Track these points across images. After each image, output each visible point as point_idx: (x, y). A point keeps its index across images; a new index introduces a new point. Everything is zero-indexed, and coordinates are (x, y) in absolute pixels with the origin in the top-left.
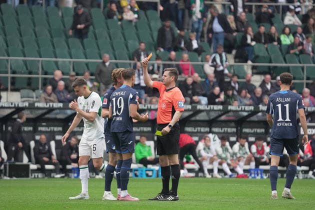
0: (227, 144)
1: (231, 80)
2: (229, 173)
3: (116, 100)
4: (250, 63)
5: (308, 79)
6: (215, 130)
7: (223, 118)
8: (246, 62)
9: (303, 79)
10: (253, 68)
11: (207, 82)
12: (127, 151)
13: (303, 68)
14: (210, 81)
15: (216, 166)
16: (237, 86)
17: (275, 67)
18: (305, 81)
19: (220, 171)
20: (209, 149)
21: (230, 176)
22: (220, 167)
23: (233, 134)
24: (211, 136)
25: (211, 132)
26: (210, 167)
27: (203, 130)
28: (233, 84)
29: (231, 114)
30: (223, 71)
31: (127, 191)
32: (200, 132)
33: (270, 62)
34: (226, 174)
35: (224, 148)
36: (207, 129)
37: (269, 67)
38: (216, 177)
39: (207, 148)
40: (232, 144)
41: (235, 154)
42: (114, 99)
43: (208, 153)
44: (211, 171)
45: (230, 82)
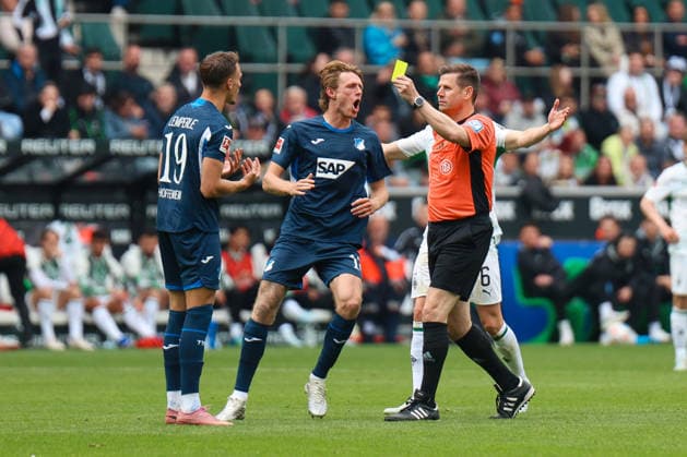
0: (107, 252)
1: (83, 64)
2: (115, 333)
3: (174, 139)
4: (119, 14)
5: (290, 59)
6: (71, 210)
7: (91, 177)
8: (107, 10)
9: (274, 60)
10: (132, 28)
11: (17, 70)
12: (198, 284)
13: (273, 30)
14: (24, 69)
15: (76, 316)
16: (101, 83)
17: (195, 28)
18: (281, 68)
19: (90, 329)
20: (55, 265)
21: (121, 344)
22: (88, 319)
23: (119, 223)
24: (58, 227)
25: (59, 217)
26: (59, 318)
27: (34, 211)
28: (88, 77)
29: (114, 164)
30: (56, 39)
31: (197, 394)
32: (29, 218)
33: (179, 11)
34: (103, 337)
35: (97, 263)
36: (47, 210)
37: (176, 28)
38: (78, 349)
39: (51, 263)
40: (119, 251)
41: (131, 280)
42: (169, 136)
43: (52, 278)
44: (62, 330)
45: (79, 73)
